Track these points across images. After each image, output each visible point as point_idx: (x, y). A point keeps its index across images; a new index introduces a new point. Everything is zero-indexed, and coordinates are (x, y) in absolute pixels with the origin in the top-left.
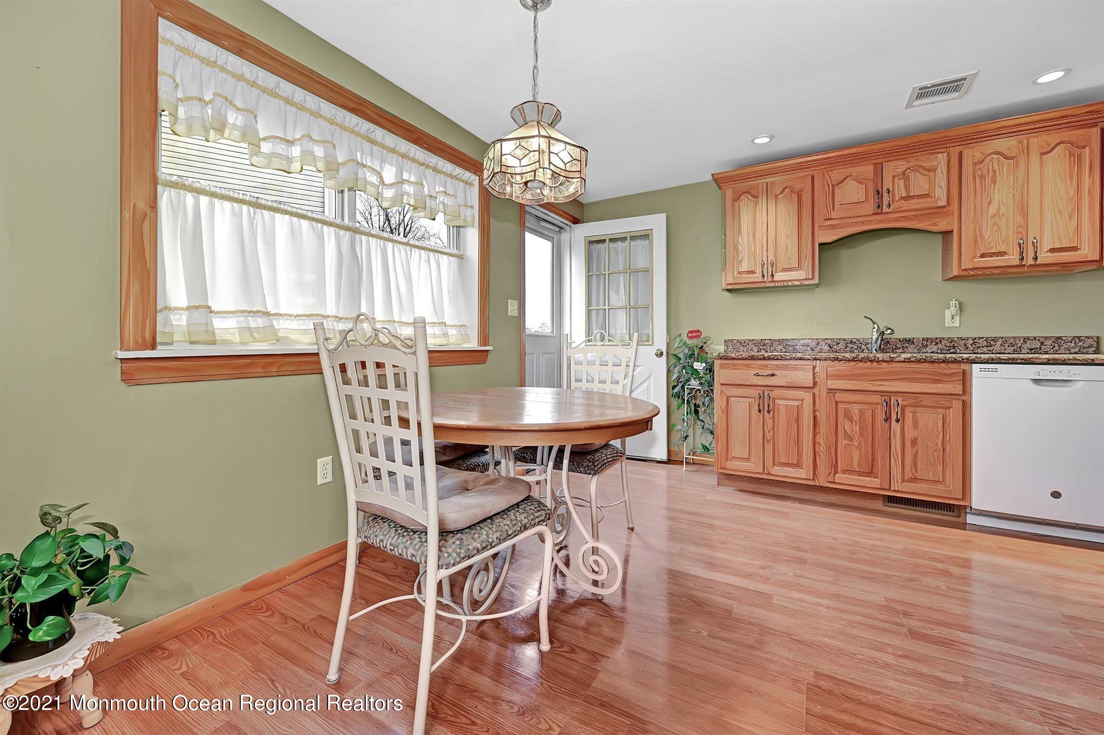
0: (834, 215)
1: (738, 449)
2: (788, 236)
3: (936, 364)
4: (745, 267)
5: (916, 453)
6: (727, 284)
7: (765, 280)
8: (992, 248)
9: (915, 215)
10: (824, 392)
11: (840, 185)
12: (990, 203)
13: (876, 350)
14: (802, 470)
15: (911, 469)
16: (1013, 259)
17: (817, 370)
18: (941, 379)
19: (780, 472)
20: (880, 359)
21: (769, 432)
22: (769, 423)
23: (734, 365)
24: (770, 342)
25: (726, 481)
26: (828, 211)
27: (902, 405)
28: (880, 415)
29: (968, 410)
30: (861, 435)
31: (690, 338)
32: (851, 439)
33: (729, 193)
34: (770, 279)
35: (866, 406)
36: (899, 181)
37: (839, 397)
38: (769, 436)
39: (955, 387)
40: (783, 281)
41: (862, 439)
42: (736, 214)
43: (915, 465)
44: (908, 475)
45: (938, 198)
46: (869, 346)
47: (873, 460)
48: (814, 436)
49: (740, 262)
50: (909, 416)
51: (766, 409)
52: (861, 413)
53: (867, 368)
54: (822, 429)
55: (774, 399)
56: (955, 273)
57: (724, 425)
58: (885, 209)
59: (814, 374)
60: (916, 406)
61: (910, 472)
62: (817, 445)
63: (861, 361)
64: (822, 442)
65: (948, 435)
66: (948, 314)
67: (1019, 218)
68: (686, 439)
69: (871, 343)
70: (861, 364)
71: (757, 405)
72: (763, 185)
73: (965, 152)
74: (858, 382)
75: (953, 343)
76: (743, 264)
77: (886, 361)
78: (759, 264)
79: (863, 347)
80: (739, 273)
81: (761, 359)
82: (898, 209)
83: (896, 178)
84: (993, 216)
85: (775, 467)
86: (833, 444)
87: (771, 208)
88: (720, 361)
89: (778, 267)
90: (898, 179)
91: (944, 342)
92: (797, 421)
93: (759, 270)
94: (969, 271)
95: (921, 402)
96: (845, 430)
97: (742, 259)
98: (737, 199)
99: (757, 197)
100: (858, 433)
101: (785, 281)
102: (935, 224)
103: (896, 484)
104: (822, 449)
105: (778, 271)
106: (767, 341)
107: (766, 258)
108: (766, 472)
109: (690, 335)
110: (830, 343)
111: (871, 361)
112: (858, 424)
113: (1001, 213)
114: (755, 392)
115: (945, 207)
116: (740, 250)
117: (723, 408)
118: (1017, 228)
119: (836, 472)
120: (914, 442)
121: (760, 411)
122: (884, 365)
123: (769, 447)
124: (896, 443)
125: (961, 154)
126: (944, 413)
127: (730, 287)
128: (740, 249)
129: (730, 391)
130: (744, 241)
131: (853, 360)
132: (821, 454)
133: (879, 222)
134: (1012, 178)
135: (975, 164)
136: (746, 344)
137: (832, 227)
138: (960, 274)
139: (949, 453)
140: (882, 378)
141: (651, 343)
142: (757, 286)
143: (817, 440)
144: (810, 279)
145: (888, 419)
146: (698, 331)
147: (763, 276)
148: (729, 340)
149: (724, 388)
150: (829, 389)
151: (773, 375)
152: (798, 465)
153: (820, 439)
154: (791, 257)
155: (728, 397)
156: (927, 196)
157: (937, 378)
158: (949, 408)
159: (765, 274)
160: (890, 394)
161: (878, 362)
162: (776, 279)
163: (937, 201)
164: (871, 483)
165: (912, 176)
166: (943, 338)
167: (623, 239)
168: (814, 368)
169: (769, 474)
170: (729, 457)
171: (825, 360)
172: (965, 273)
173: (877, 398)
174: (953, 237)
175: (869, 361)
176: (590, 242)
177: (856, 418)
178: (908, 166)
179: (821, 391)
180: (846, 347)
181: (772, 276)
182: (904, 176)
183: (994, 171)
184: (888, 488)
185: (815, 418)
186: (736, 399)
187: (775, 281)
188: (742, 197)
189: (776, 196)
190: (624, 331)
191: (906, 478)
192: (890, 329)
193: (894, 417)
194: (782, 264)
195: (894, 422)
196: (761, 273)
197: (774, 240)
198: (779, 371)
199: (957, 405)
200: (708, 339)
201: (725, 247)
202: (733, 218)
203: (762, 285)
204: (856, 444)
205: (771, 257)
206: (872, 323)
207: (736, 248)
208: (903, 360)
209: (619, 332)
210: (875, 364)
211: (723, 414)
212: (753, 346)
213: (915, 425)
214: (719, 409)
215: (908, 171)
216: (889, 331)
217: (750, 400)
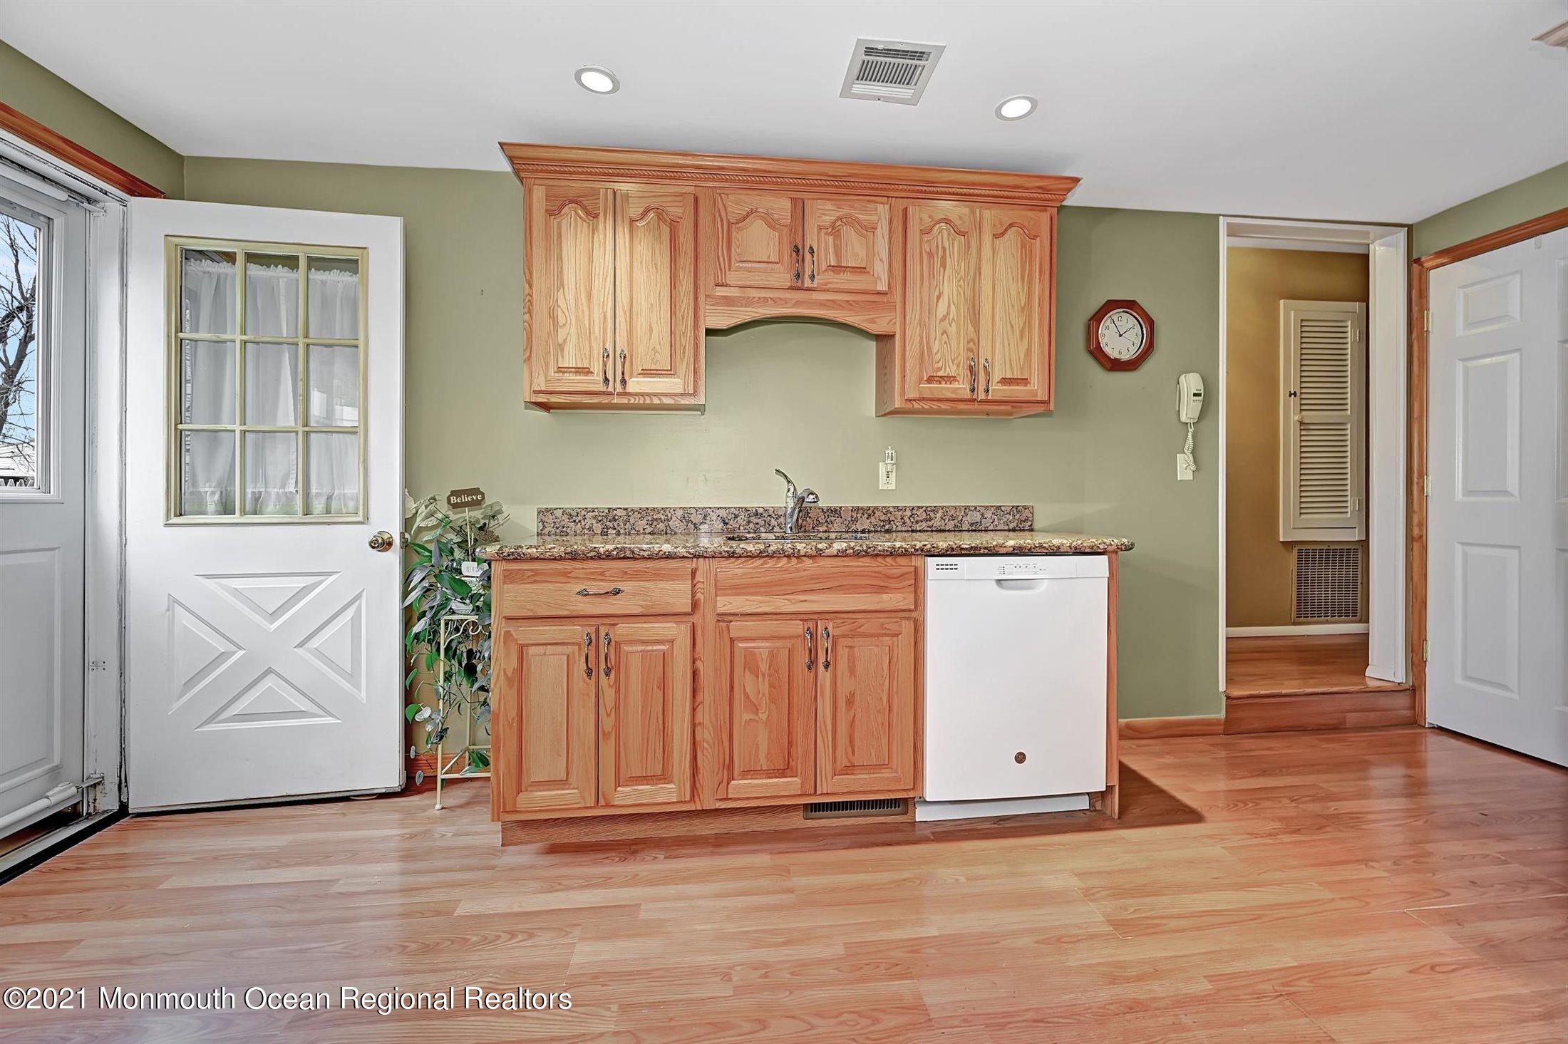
0: (732, 278)
1: (543, 763)
2: (652, 305)
3: (879, 559)
4: (569, 360)
5: (853, 721)
6: (536, 392)
7: (610, 389)
8: (940, 369)
9: (848, 301)
10: (711, 619)
11: (740, 225)
12: (938, 298)
13: (791, 528)
14: (671, 786)
15: (846, 749)
16: (961, 387)
17: (699, 577)
18: (886, 584)
19: (628, 797)
20: (802, 553)
21: (608, 715)
22: (609, 695)
23: (536, 572)
24: (624, 513)
25: (520, 834)
26: (721, 269)
27: (833, 636)
28: (802, 658)
29: (920, 635)
30: (772, 700)
31: (455, 506)
32: (756, 710)
33: (539, 194)
34: (619, 389)
35: (779, 644)
36: (826, 236)
37: (737, 628)
38: (608, 723)
39: (905, 599)
40: (642, 394)
41: (773, 706)
42: (554, 244)
43: (851, 741)
44: (842, 761)
45: (878, 278)
46: (782, 520)
47: (790, 743)
48: (694, 709)
49: (561, 347)
50: (843, 653)
51: (603, 666)
52: (773, 655)
53: (782, 570)
54: (707, 696)
55: (618, 644)
56: (898, 404)
57: (513, 713)
58: (807, 283)
59: (694, 586)
60: (854, 634)
61: (844, 755)
62: (698, 729)
63: (772, 557)
64: (707, 722)
65: (895, 681)
66: (882, 470)
67: (971, 329)
68: (441, 738)
69: (785, 515)
70: (771, 563)
71: (583, 659)
72: (606, 193)
73: (911, 209)
74: (767, 598)
75: (889, 515)
76: (566, 352)
77: (811, 557)
78: (597, 352)
79: (773, 522)
80: (560, 370)
81: (592, 558)
82: (826, 285)
83: (823, 231)
84: (943, 319)
85: (619, 789)
86: (725, 722)
87: (622, 242)
88: (504, 566)
89: (634, 367)
90: (826, 234)
91: (878, 513)
92: (663, 686)
93: (597, 367)
94: (914, 403)
95: (860, 627)
96: (746, 694)
97: (565, 340)
98: (554, 212)
99: (596, 216)
100: (767, 695)
101: (648, 394)
102: (873, 321)
103: (824, 784)
104: (705, 735)
105: (635, 373)
106: (619, 513)
107: (612, 345)
108: (602, 802)
109: (453, 500)
110: (725, 515)
111: (788, 556)
112: (767, 679)
113: (951, 317)
114: (576, 631)
115: (885, 294)
116: (561, 323)
117: (510, 674)
118: (968, 342)
119: (731, 778)
120: (850, 701)
121: (589, 674)
122: (808, 562)
123: (608, 751)
124: (825, 707)
125: (905, 211)
126: (891, 642)
127: (541, 399)
128: (561, 320)
129: (526, 633)
130: (568, 300)
131: (759, 555)
132: (705, 745)
133: (798, 303)
134: (963, 264)
135: (923, 232)
136: (580, 518)
137: (728, 301)
138: (903, 406)
139: (897, 713)
140: (805, 587)
141: (360, 519)
142: (595, 400)
143: (699, 718)
144: (691, 395)
145: (812, 664)
146: (476, 491)
147: (606, 380)
148: (547, 510)
149: (512, 627)
150: (719, 615)
151: (617, 592)
152: (664, 777)
153: (704, 715)
154: (658, 347)
155: (521, 648)
156: (861, 270)
157: (882, 584)
158: (896, 635)
159: (610, 377)
160: (815, 617)
161: (798, 557)
162: (631, 388)
163: (876, 283)
164: (788, 787)
165: (844, 230)
166: (877, 508)
167: (290, 262)
168: (694, 573)
169: (608, 805)
170: (525, 783)
171: (713, 557)
172: (909, 406)
173: (797, 627)
174: (894, 343)
175: (785, 556)
176: (188, 255)
177: (764, 667)
178: (838, 214)
179: (706, 619)
180: (749, 522)
181: (624, 382)
182: (834, 230)
183: (944, 248)
184: (812, 792)
185: (695, 674)
186: (541, 649)
187: (629, 394)
188: (566, 210)
189: (632, 221)
190: (291, 488)
191: (839, 767)
192: (812, 494)
193: (822, 659)
194: (640, 363)
195: (821, 668)
196: (601, 374)
197: (627, 308)
198: (629, 583)
199: (907, 627)
200: (496, 508)
201: (530, 312)
202: (548, 249)
203: (605, 400)
204: (763, 717)
205: (622, 344)
206: (786, 482)
207: (553, 317)
208: (835, 553)
209: (273, 491)
210: (794, 560)
211: (510, 686)
212: (594, 522)
213: (852, 671)
214: (502, 678)
215: (839, 223)
216: (811, 497)
217: (569, 649)
